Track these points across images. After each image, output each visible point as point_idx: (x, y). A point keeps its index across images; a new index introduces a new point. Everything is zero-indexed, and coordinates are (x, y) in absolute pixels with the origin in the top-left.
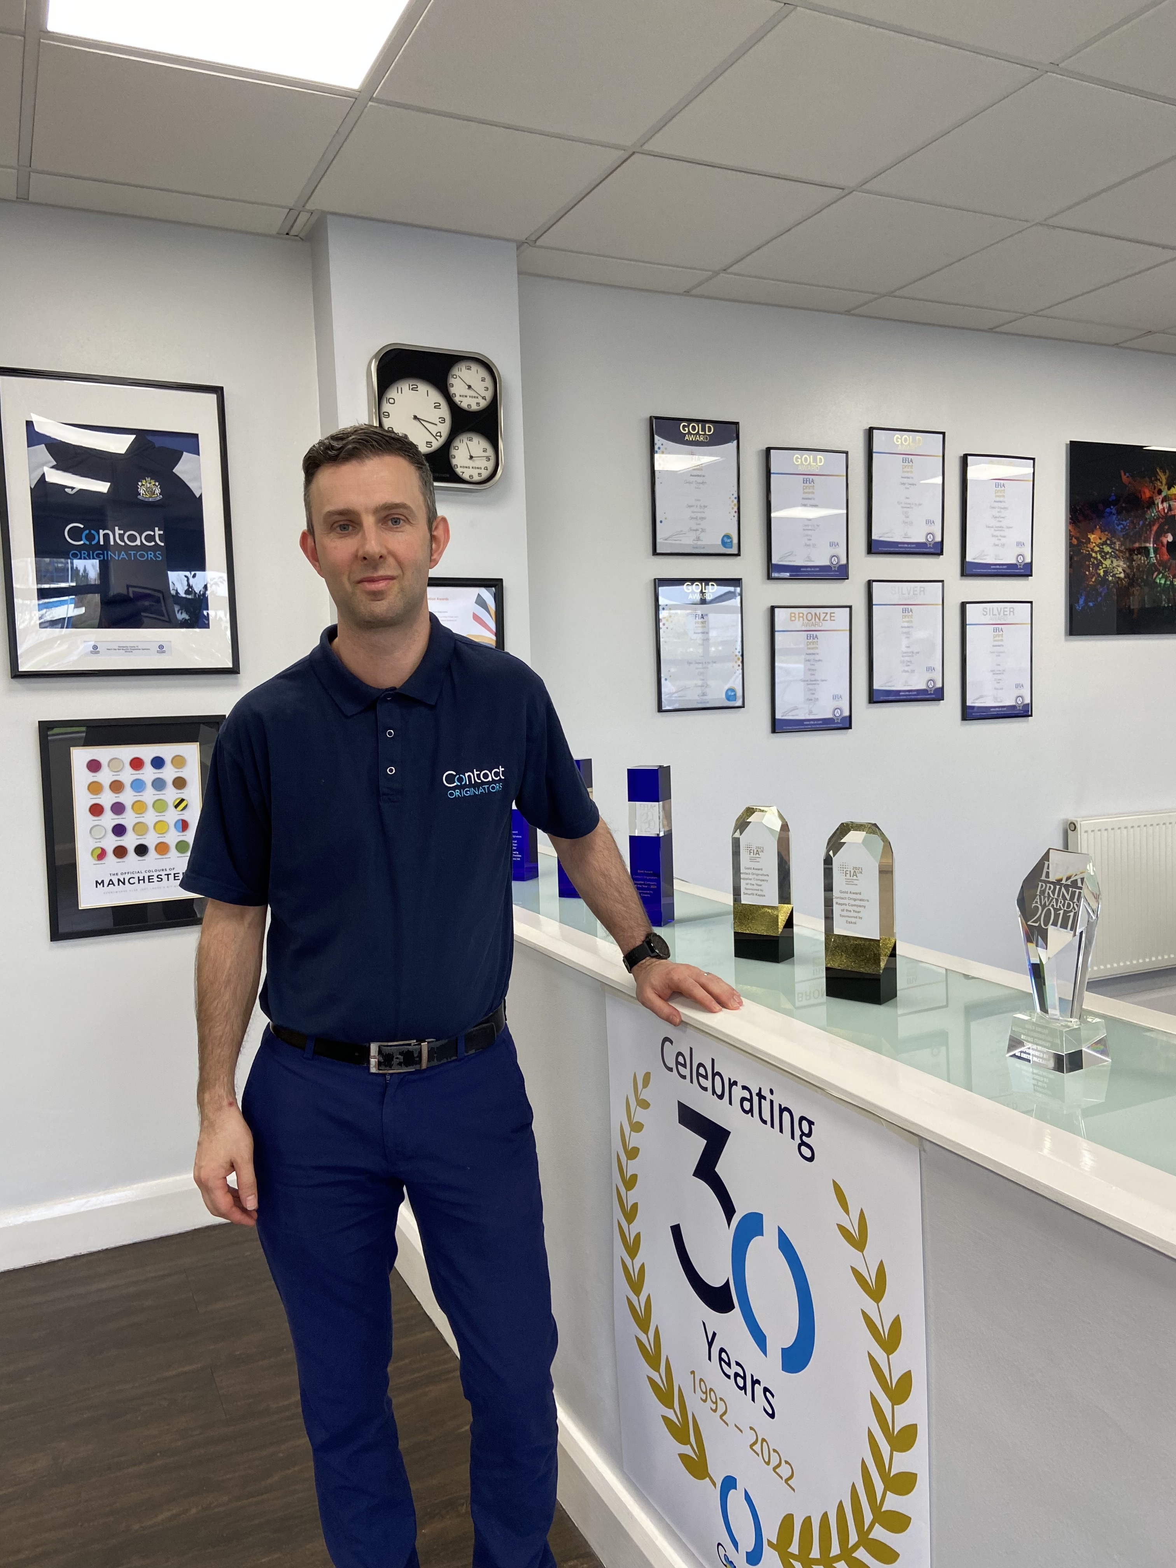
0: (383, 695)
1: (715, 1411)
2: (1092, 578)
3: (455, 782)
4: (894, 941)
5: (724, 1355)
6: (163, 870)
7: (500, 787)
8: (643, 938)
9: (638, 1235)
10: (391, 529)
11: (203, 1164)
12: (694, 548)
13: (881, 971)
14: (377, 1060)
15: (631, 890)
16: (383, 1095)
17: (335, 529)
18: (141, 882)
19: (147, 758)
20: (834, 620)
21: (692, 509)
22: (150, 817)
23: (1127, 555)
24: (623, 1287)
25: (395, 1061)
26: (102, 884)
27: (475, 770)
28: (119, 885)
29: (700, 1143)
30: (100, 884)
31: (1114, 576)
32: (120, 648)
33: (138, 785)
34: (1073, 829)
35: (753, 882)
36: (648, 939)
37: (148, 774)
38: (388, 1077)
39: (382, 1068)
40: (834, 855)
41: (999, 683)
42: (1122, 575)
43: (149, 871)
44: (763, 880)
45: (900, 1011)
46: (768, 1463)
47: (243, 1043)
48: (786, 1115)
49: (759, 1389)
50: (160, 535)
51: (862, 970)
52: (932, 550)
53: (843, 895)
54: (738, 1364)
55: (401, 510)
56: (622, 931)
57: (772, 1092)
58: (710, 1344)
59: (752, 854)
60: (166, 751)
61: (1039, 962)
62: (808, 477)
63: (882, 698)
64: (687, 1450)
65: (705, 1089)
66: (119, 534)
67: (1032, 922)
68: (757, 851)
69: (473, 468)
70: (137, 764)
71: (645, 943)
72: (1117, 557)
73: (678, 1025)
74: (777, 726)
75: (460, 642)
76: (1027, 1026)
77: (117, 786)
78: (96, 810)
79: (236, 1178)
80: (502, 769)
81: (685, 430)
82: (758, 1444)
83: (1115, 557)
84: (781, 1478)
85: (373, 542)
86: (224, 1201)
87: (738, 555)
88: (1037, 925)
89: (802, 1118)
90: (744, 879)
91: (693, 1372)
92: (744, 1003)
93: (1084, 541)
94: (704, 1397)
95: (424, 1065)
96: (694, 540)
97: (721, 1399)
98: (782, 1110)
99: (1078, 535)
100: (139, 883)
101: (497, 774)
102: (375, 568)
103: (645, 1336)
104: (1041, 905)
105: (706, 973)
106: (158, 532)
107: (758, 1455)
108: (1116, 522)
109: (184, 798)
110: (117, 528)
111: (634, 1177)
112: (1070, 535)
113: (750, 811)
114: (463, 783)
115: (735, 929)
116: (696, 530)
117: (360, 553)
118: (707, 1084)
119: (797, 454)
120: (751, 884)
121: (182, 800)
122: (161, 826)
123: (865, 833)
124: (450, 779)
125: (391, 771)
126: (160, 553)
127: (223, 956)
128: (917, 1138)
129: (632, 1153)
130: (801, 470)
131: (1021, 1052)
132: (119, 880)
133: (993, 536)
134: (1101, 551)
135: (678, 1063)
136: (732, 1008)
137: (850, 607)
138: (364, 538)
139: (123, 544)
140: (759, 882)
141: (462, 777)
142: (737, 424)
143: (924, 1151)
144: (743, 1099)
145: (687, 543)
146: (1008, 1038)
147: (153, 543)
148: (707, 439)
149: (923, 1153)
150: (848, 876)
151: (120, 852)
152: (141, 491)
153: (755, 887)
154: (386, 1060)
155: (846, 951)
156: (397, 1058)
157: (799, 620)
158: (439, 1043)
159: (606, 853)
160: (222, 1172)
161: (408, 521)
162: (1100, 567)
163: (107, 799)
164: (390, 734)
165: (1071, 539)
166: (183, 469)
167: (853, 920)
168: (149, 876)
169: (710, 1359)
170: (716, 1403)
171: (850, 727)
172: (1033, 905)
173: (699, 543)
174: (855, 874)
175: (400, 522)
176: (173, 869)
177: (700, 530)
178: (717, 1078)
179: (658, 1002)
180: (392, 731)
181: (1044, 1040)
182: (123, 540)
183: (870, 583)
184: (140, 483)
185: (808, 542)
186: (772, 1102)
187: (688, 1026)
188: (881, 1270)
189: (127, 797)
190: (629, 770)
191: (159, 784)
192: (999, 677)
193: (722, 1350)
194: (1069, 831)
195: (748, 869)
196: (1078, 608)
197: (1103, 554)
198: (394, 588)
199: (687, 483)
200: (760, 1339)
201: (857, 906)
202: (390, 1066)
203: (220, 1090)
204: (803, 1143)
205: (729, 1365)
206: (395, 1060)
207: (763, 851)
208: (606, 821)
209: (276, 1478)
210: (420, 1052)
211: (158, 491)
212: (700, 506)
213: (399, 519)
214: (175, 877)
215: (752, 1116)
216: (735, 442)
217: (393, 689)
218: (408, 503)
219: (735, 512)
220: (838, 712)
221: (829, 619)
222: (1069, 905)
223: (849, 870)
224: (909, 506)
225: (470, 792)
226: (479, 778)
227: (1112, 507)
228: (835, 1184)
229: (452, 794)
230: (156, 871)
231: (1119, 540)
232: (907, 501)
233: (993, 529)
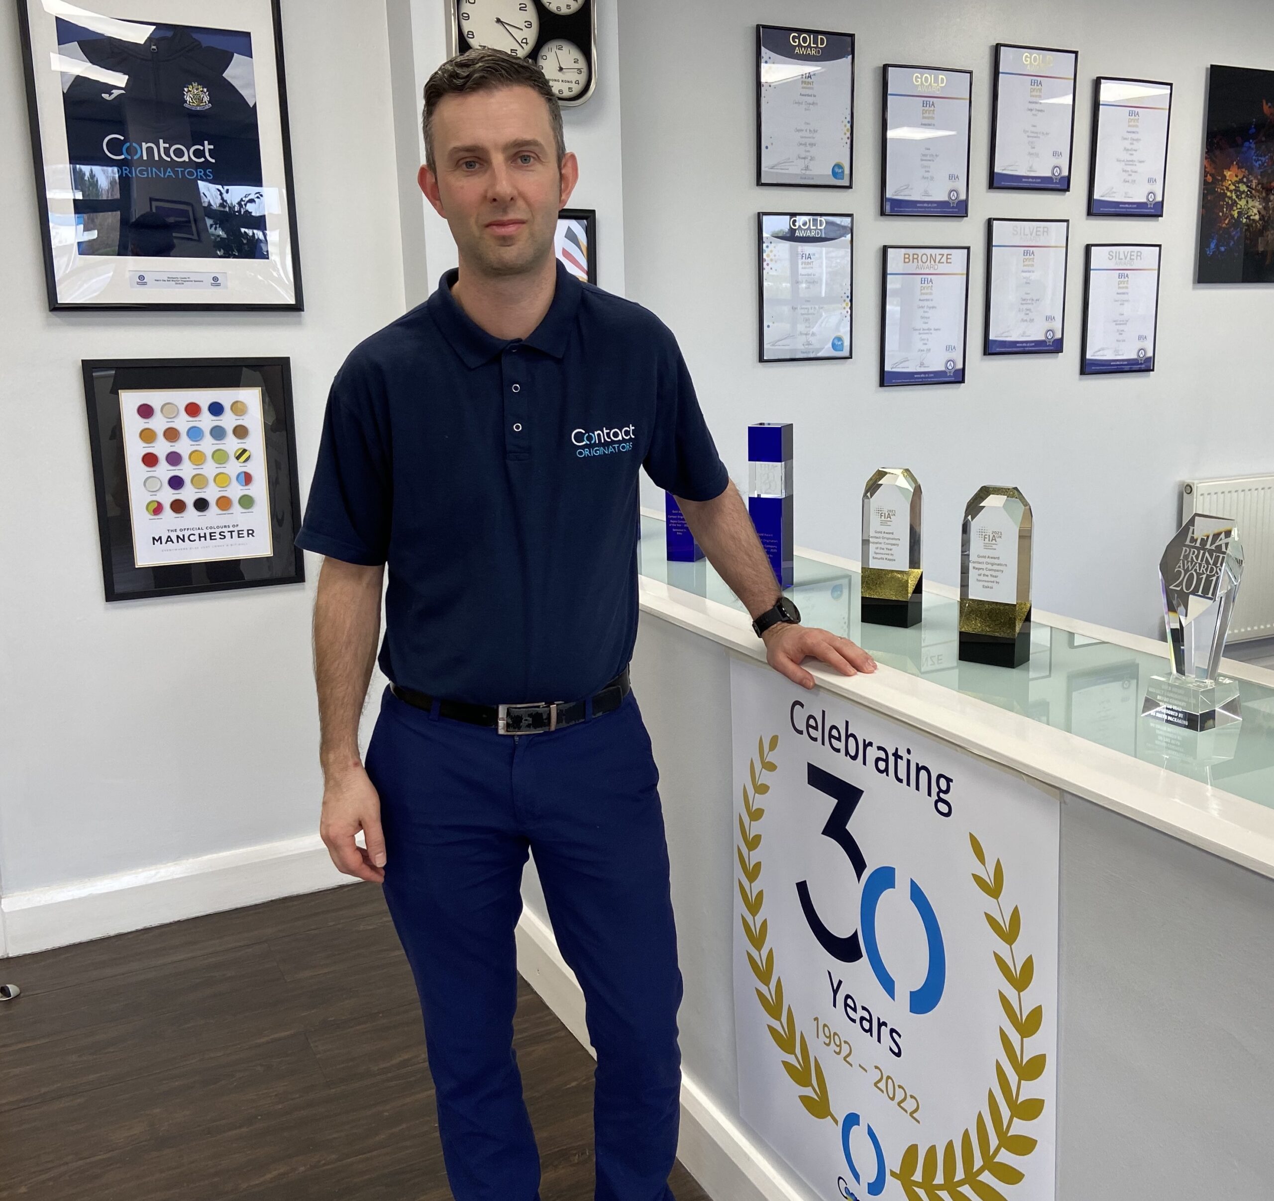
0: (509, 346)
1: (839, 1053)
2: (1225, 220)
3: (583, 441)
4: (1029, 605)
5: (849, 1001)
6: (225, 527)
7: (630, 447)
8: (773, 603)
9: (760, 894)
10: (519, 168)
11: (331, 822)
12: (801, 178)
13: (1016, 635)
14: (505, 722)
15: (760, 553)
16: (512, 756)
17: (461, 165)
18: (203, 539)
19: (204, 404)
20: (950, 263)
21: (801, 134)
22: (210, 469)
23: (1264, 194)
24: (743, 943)
25: (524, 723)
26: (159, 541)
27: (604, 428)
28: (178, 542)
29: (828, 803)
30: (157, 541)
31: (1248, 218)
32: (170, 279)
33: (195, 434)
34: (1189, 492)
35: (883, 546)
36: (779, 604)
37: (206, 421)
38: (517, 739)
39: (511, 729)
40: (972, 520)
41: (1121, 334)
42: (1257, 217)
43: (211, 528)
44: (894, 545)
45: (1032, 674)
46: (893, 1099)
47: (365, 704)
48: (923, 773)
49: (885, 1031)
50: (210, 150)
51: (997, 634)
52: (1058, 186)
53: (981, 560)
54: (864, 1008)
55: (532, 148)
56: (753, 595)
57: (909, 751)
58: (835, 992)
59: (883, 517)
60: (225, 396)
61: (1179, 627)
62: (928, 100)
63: (998, 349)
64: (808, 1092)
65: (838, 751)
66: (164, 148)
67: (1174, 586)
68: (889, 514)
69: (562, 81)
70: (193, 410)
71: (776, 608)
72: (1252, 197)
73: (811, 689)
74: (886, 379)
75: (588, 291)
76: (1163, 687)
77: (171, 434)
78: (150, 460)
79: (363, 838)
80: (632, 428)
81: (796, 42)
82: (883, 1082)
83: (1251, 197)
84: (906, 1111)
85: (504, 183)
86: (354, 859)
87: (850, 187)
88: (1178, 589)
89: (940, 776)
90: (873, 543)
91: (816, 1019)
92: (878, 667)
93: (1220, 178)
94: (827, 1041)
95: (553, 727)
96: (802, 170)
97: (846, 1042)
98: (919, 769)
99: (1213, 171)
100: (200, 540)
101: (627, 433)
102: (505, 211)
103: (767, 988)
104: (1184, 569)
105: (840, 637)
106: (208, 147)
107: (882, 1091)
108: (1254, 157)
109: (246, 448)
110: (161, 141)
111: (758, 838)
112: (1205, 171)
113: (881, 474)
114: (593, 442)
115: (862, 594)
116: (805, 158)
117: (490, 195)
118: (840, 745)
119: (917, 73)
120: (881, 548)
121: (244, 451)
122: (221, 479)
123: (1006, 497)
124: (579, 437)
125: (518, 427)
126: (210, 170)
127: (342, 616)
128: (1057, 791)
129: (757, 815)
130: (920, 91)
131: (1157, 712)
132: (178, 537)
133: (1124, 171)
134: (1237, 190)
135: (808, 726)
136: (866, 671)
137: (968, 248)
138: (494, 177)
139: (169, 159)
140: (889, 547)
141: (591, 436)
142: (852, 36)
143: (1065, 802)
144: (878, 759)
145: (794, 171)
146: (1144, 699)
147: (203, 160)
148: (819, 53)
149: (1063, 805)
150: (987, 540)
151: (178, 506)
152: (188, 98)
153: (885, 551)
154: (514, 722)
155: (981, 617)
156: (526, 720)
157: (913, 262)
158: (568, 706)
159: (735, 515)
160: (351, 830)
161: (538, 159)
162: (1235, 208)
163: (161, 448)
164: (516, 388)
165: (1206, 176)
166: (234, 73)
167: (990, 584)
168: (211, 533)
169: (835, 1005)
170: (840, 1046)
171: (963, 381)
172: (1176, 570)
173: (808, 172)
174: (994, 539)
175: (530, 160)
176: (237, 525)
177: (809, 158)
178: (851, 739)
179: (791, 667)
180: (518, 385)
181: (1180, 700)
182: (168, 155)
183: (990, 223)
184: (186, 89)
185: (926, 175)
186: (908, 761)
187: (822, 690)
188: (1015, 915)
189: (184, 446)
190: (749, 428)
191: (218, 433)
192: (1121, 327)
193: (848, 997)
194: (1185, 494)
195: (879, 532)
196: (1208, 253)
197: (1238, 193)
198: (523, 232)
199: (796, 103)
200: (888, 984)
201: (995, 571)
202: (519, 728)
203: (345, 750)
204: (940, 800)
205: (855, 1010)
206: (523, 721)
207: (894, 515)
208: (735, 483)
209: (382, 1137)
210: (549, 714)
211: (206, 99)
212: (810, 131)
213: (529, 156)
214: (239, 534)
215: (887, 775)
216: (850, 57)
217: (519, 340)
218: (540, 139)
219: (848, 138)
220: (950, 365)
221: (945, 262)
222: (1212, 570)
223: (988, 534)
224: (1035, 135)
225: (600, 451)
226: (609, 437)
227: (1251, 141)
228: (972, 837)
229: (581, 453)
230: (218, 528)
231: (1256, 177)
232: (1033, 129)
233: (1123, 163)
